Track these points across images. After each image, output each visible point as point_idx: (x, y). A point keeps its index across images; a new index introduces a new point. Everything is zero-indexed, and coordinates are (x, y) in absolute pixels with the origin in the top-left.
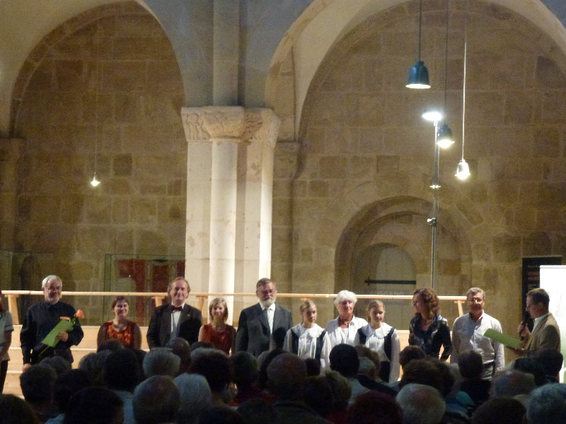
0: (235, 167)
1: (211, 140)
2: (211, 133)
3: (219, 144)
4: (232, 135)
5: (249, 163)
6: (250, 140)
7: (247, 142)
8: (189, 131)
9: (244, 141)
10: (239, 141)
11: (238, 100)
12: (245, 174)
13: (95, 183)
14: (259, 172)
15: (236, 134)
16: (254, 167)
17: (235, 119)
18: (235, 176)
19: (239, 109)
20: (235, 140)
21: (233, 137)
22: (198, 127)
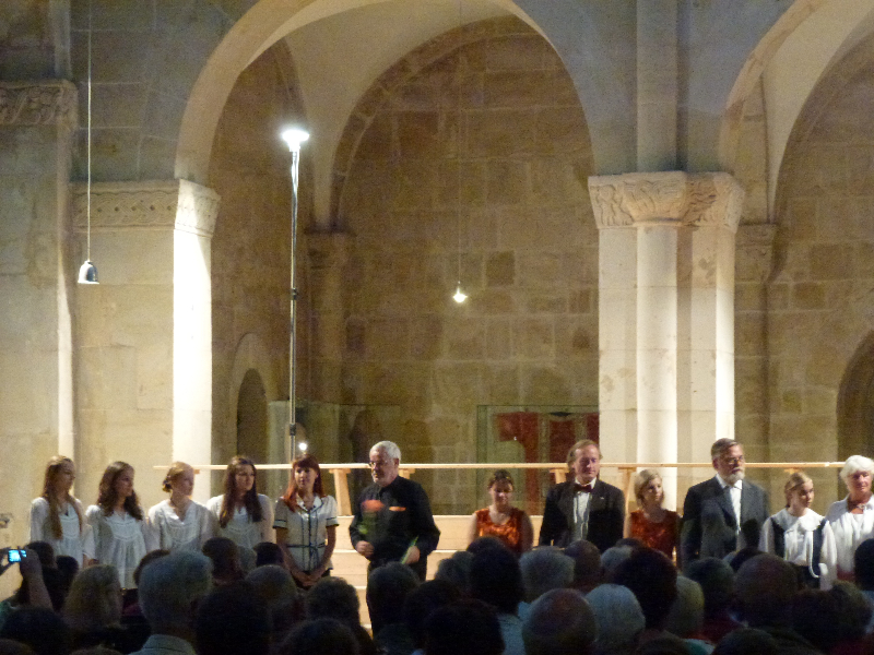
0: (674, 265)
1: (634, 225)
2: (634, 214)
3: (648, 230)
4: (665, 216)
5: (696, 259)
6: (697, 223)
7: (692, 226)
8: (601, 212)
9: (687, 225)
10: (679, 224)
11: (678, 162)
12: (689, 277)
13: (460, 297)
14: (712, 273)
15: (675, 215)
16: (704, 264)
17: (672, 191)
18: (673, 281)
19: (678, 175)
20: (673, 224)
21: (671, 220)
22: (615, 206)
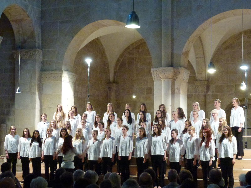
2: (161, 77)
4: (168, 77)
7: (175, 80)
10: (172, 79)
12: (174, 91)
14: (179, 91)
16: (177, 89)
17: (170, 71)
18: (170, 92)
22: (157, 75)
